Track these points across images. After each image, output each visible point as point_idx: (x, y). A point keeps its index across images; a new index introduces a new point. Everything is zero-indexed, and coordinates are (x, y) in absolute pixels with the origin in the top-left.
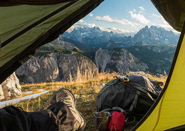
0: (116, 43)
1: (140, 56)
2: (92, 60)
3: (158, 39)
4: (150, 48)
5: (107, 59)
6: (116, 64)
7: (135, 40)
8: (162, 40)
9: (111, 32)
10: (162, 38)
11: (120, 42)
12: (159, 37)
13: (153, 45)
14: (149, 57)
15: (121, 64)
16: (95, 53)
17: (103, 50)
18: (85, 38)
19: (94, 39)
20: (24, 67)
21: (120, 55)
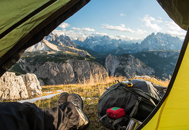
0: (124, 49)
1: (147, 61)
2: (103, 65)
3: (165, 45)
4: (156, 54)
5: (116, 64)
6: (124, 68)
7: (142, 46)
8: (168, 46)
9: (120, 39)
10: (168, 44)
11: (127, 49)
12: (165, 43)
13: (159, 50)
14: (155, 61)
15: (128, 69)
16: (105, 59)
17: (113, 56)
18: (96, 46)
19: (104, 47)
20: (47, 71)
21: (128, 60)
